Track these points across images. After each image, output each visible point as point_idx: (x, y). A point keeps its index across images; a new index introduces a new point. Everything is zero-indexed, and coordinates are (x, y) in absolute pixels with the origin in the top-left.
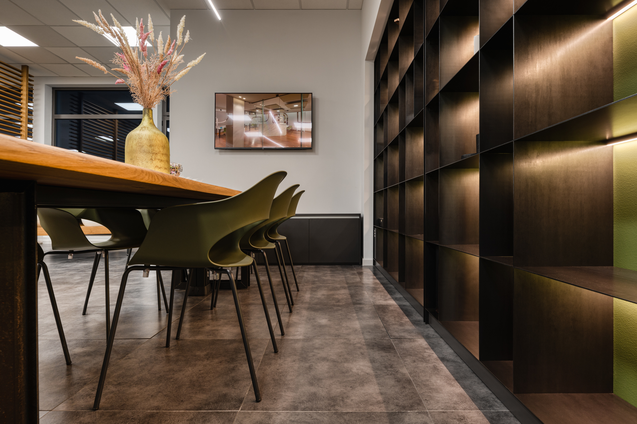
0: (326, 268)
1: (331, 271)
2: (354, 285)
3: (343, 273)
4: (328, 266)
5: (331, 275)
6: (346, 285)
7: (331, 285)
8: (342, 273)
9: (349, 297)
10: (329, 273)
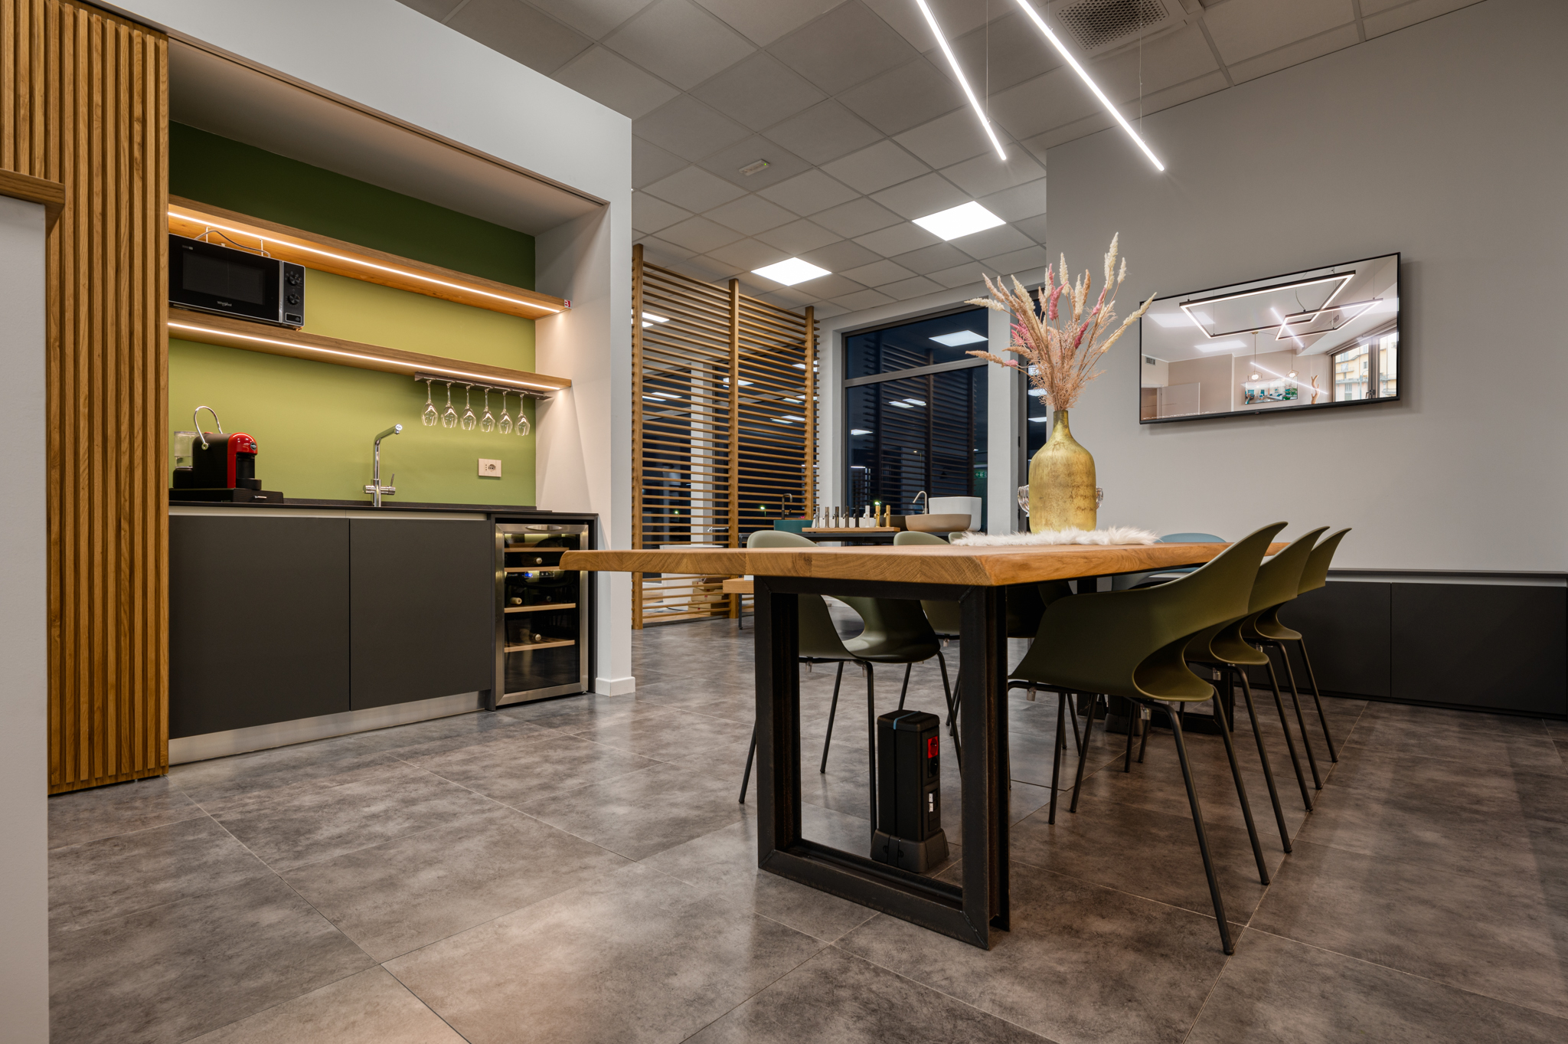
0: (1448, 715)
1: (1461, 725)
2: (1538, 772)
3: (1502, 736)
4: (1454, 713)
5: (1461, 736)
6: (1509, 769)
7: (1457, 760)
8: (1499, 736)
9: (1515, 797)
10: (1454, 732)
